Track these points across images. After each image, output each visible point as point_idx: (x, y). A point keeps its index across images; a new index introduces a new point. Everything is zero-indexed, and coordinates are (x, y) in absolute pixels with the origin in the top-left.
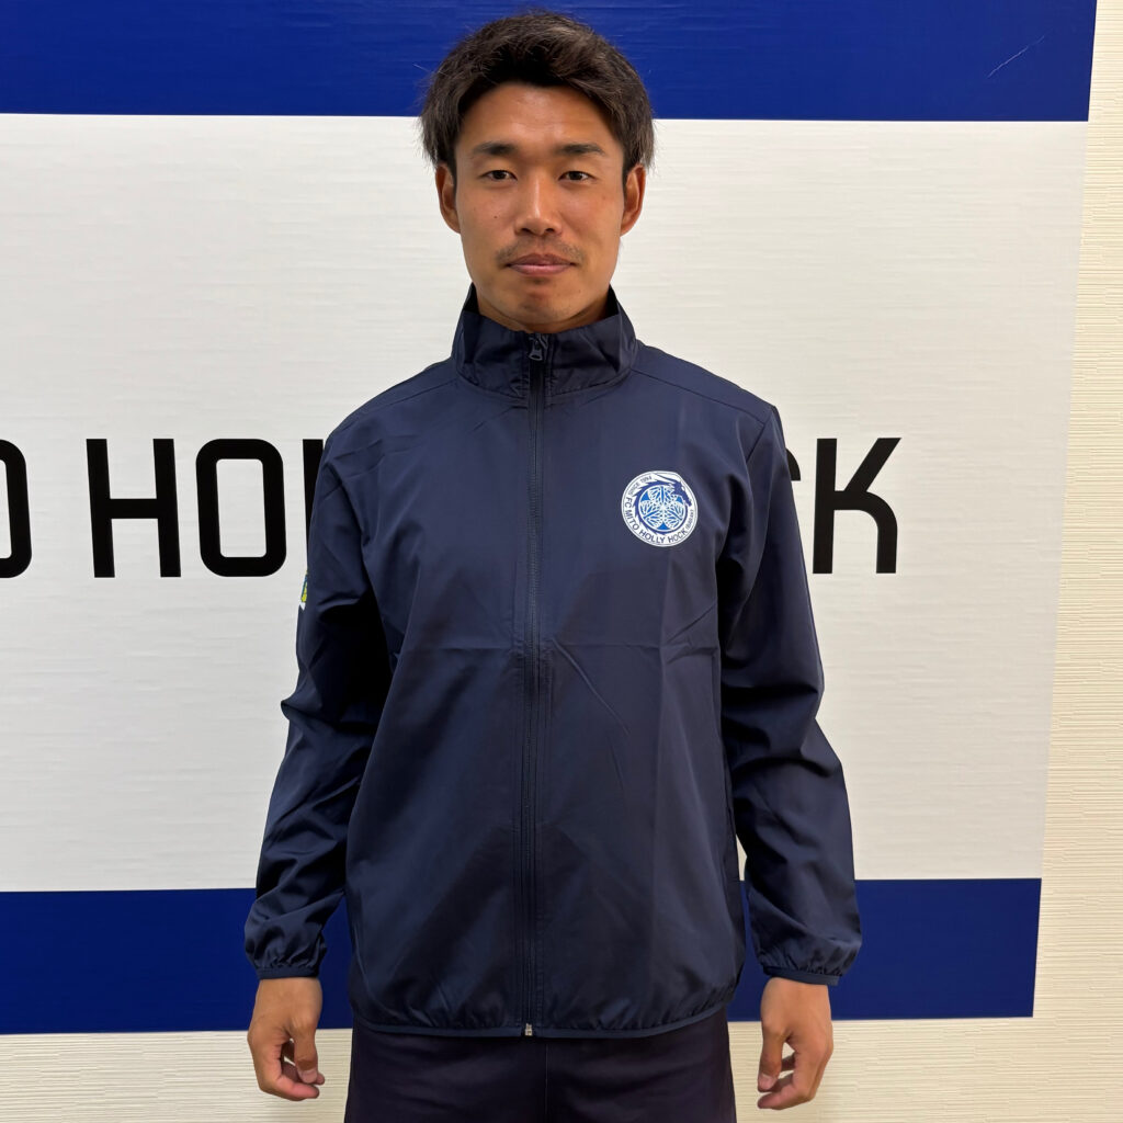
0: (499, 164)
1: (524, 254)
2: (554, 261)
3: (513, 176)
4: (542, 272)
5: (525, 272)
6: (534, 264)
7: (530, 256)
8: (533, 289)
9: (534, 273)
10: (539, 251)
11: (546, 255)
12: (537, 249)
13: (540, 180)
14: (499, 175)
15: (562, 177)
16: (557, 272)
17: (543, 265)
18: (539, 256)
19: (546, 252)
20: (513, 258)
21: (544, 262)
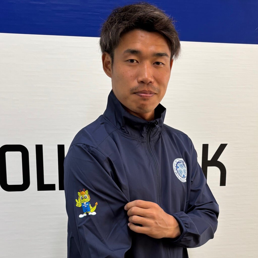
0: (133, 57)
1: (141, 90)
2: (151, 93)
3: (137, 62)
4: (146, 96)
5: (141, 96)
6: (144, 93)
7: (143, 91)
8: (142, 102)
9: (144, 96)
10: (146, 89)
11: (149, 91)
12: (145, 88)
13: (147, 64)
14: (132, 61)
15: (154, 64)
16: (151, 96)
17: (147, 94)
18: (146, 91)
19: (149, 90)
20: (137, 91)
21: (148, 93)
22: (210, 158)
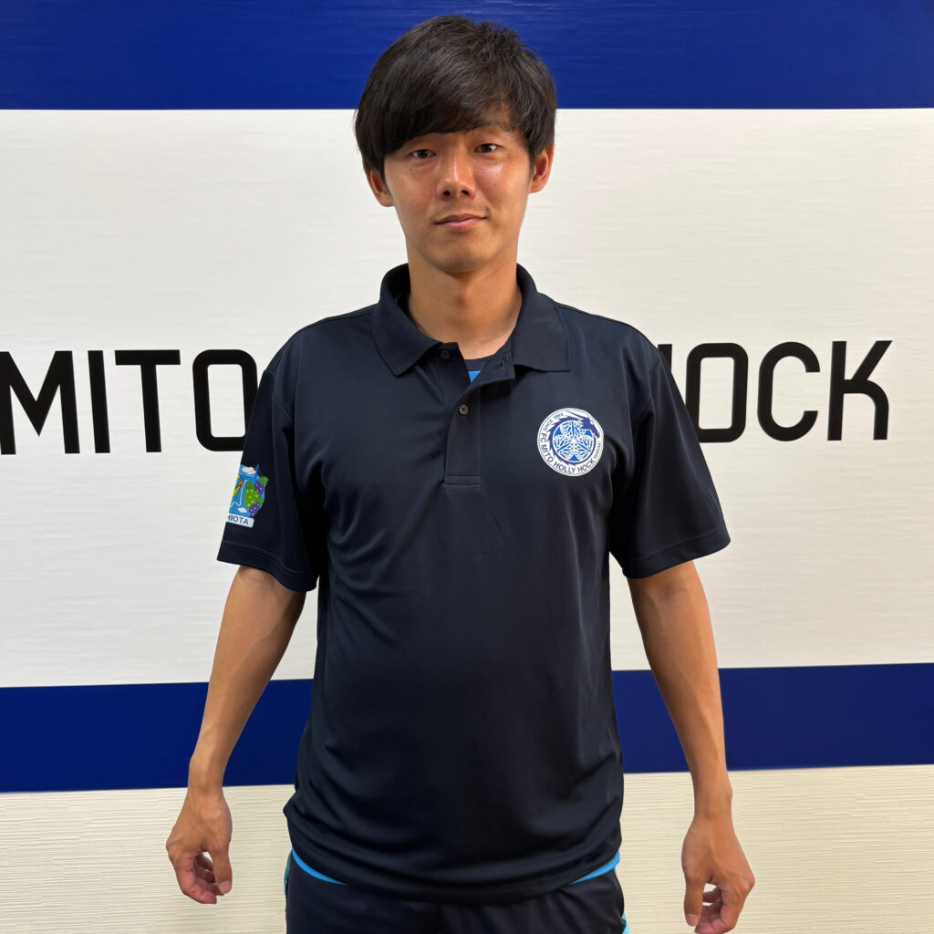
22: (849, 374)
